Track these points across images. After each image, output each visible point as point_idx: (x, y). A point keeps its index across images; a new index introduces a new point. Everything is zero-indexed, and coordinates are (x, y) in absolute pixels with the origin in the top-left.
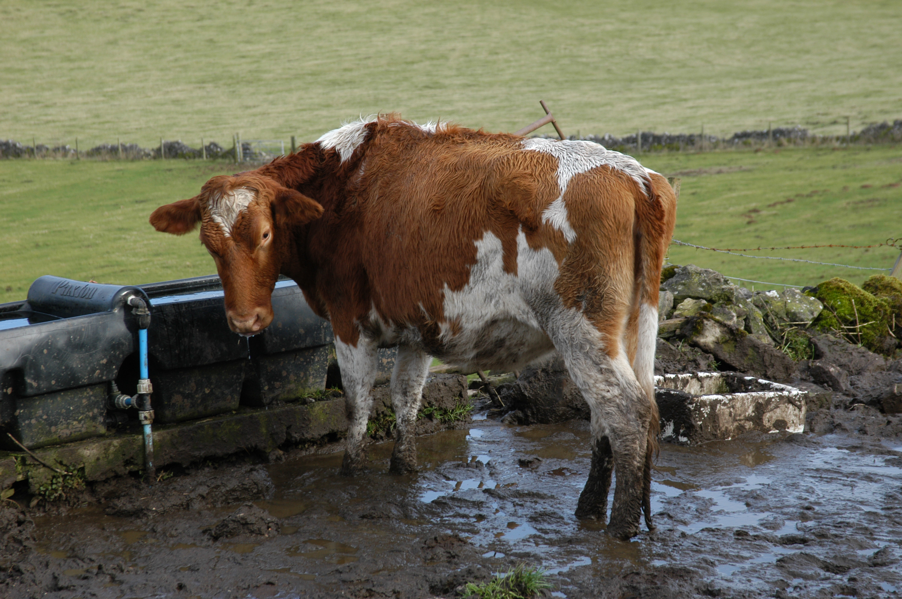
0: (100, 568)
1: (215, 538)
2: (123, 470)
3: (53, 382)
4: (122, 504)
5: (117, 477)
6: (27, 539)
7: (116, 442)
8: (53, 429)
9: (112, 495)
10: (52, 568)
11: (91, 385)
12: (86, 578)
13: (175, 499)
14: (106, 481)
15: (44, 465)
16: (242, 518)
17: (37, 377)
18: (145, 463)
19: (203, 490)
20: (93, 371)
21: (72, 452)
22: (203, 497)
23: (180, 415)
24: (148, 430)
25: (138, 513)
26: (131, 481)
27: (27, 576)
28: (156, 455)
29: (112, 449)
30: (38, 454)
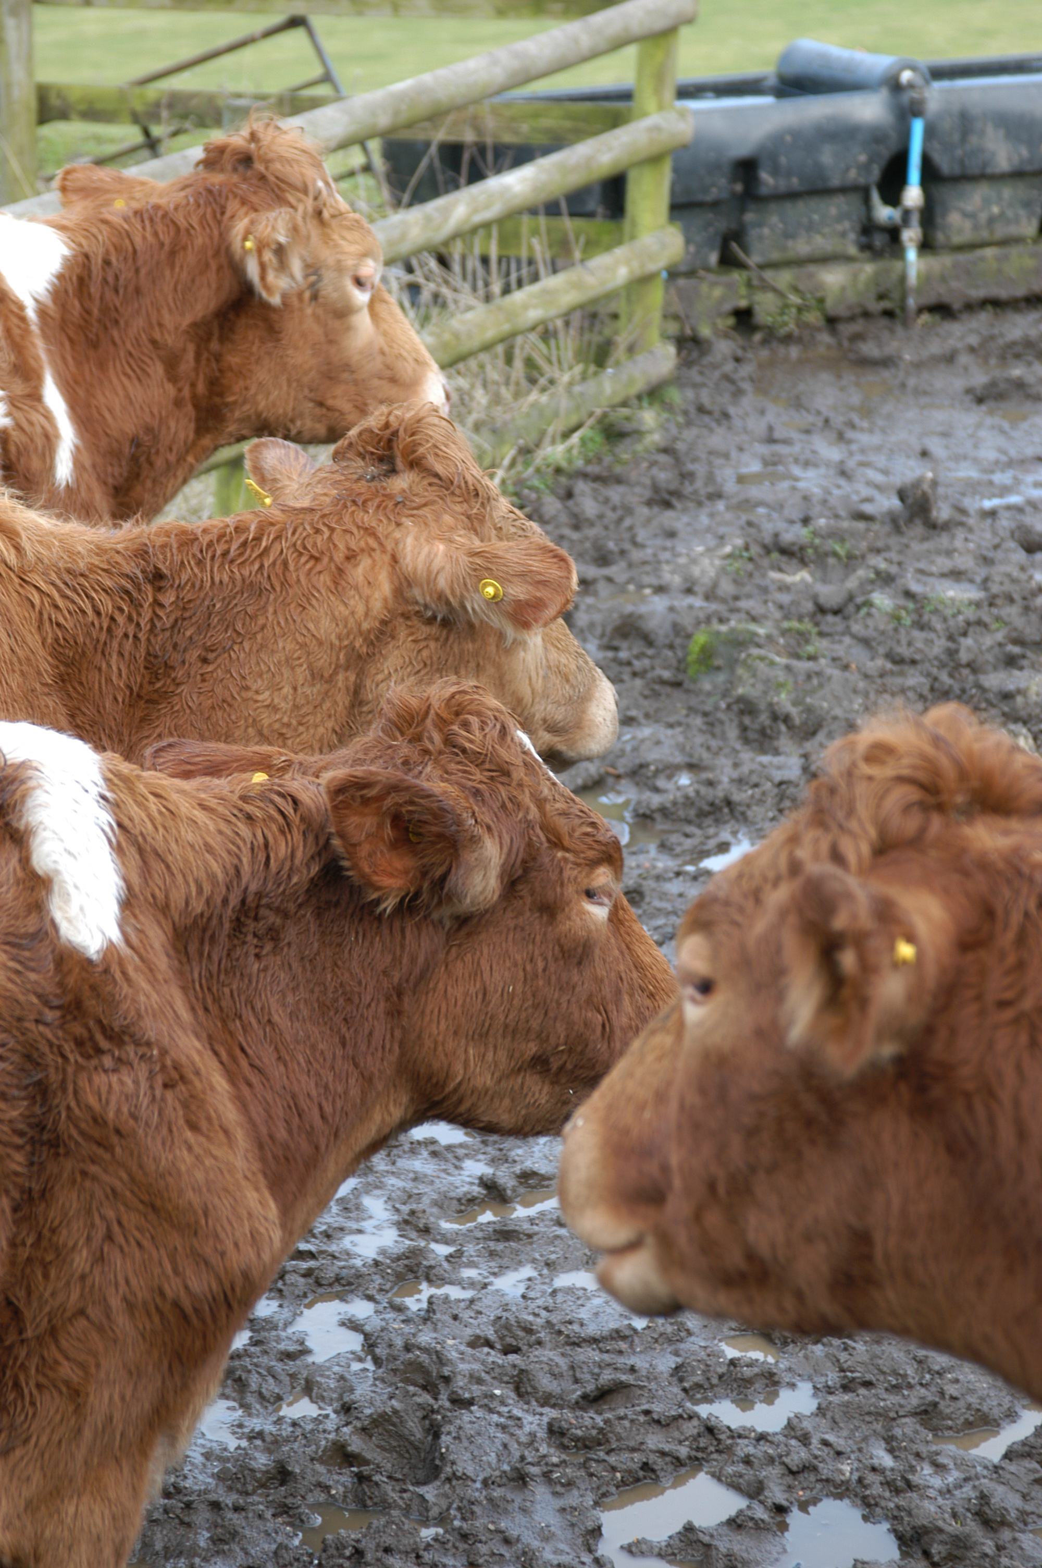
0: (827, 421)
1: (980, 400)
2: (876, 307)
3: (795, 181)
4: (869, 349)
5: (866, 314)
6: (743, 379)
7: (868, 269)
8: (790, 243)
9: (857, 337)
10: (770, 417)
11: (844, 190)
12: (807, 432)
13: (935, 347)
14: (852, 319)
15: (775, 290)
16: (1020, 378)
17: (775, 171)
18: (903, 299)
19: (973, 340)
20: (847, 169)
21: (811, 276)
22: (972, 350)
23: (957, 239)
24: (912, 255)
25: (886, 362)
26: (884, 322)
27: (737, 422)
28: (919, 290)
29: (863, 278)
30: (768, 275)
